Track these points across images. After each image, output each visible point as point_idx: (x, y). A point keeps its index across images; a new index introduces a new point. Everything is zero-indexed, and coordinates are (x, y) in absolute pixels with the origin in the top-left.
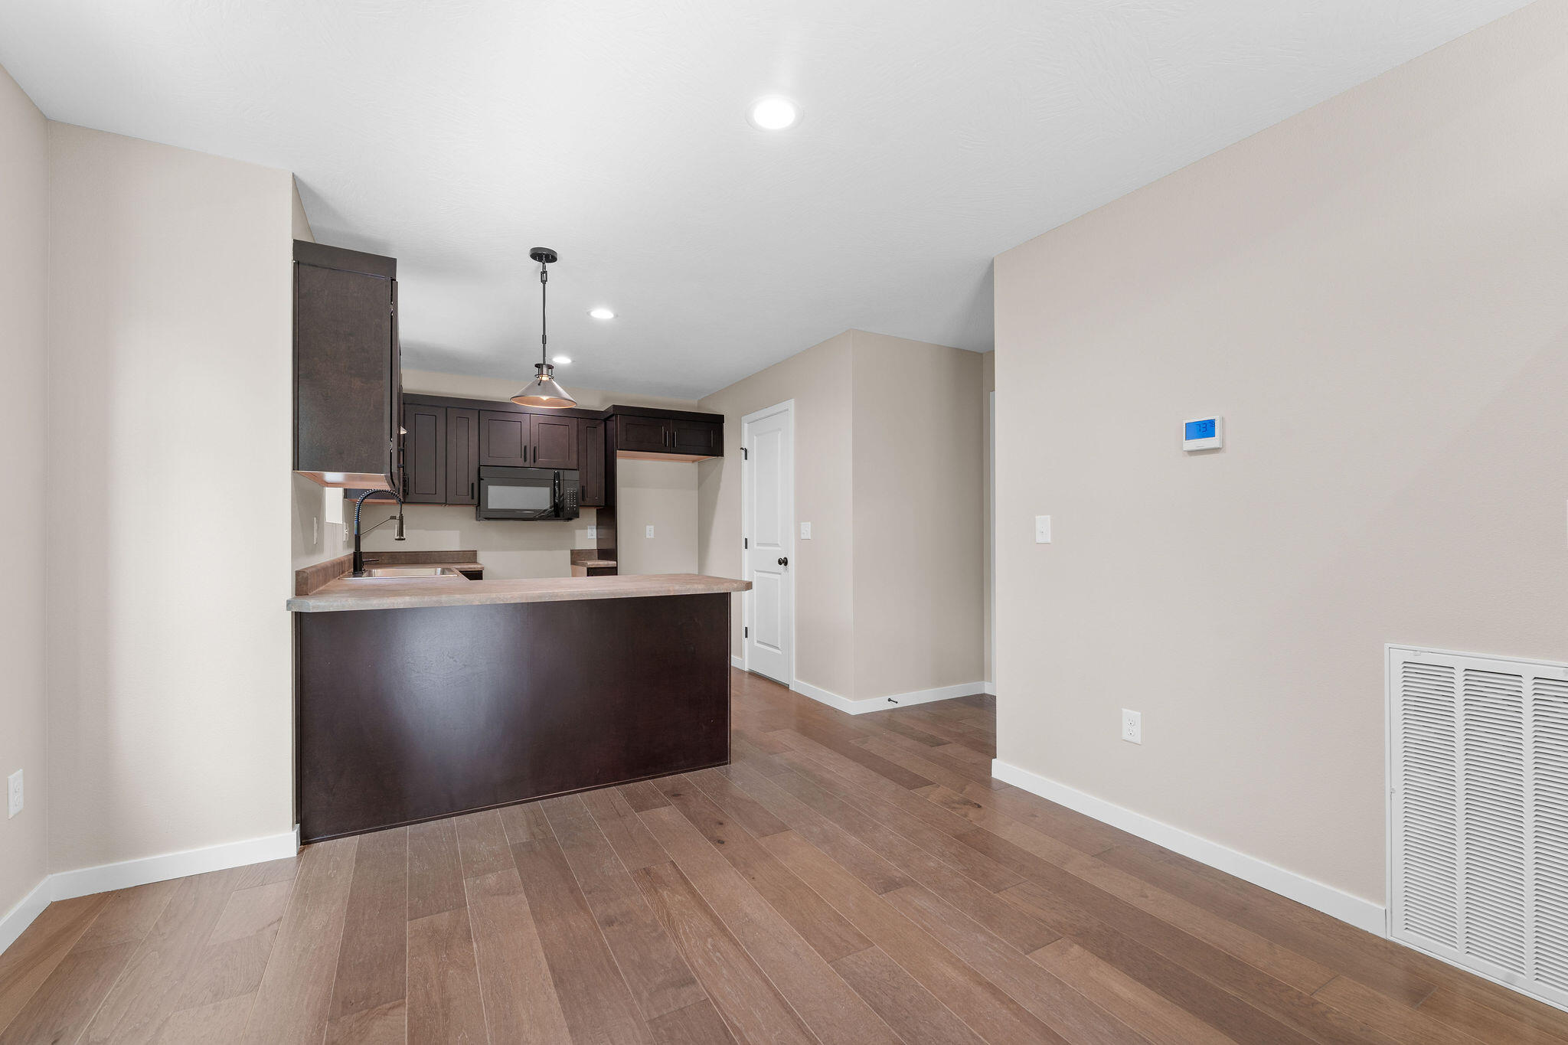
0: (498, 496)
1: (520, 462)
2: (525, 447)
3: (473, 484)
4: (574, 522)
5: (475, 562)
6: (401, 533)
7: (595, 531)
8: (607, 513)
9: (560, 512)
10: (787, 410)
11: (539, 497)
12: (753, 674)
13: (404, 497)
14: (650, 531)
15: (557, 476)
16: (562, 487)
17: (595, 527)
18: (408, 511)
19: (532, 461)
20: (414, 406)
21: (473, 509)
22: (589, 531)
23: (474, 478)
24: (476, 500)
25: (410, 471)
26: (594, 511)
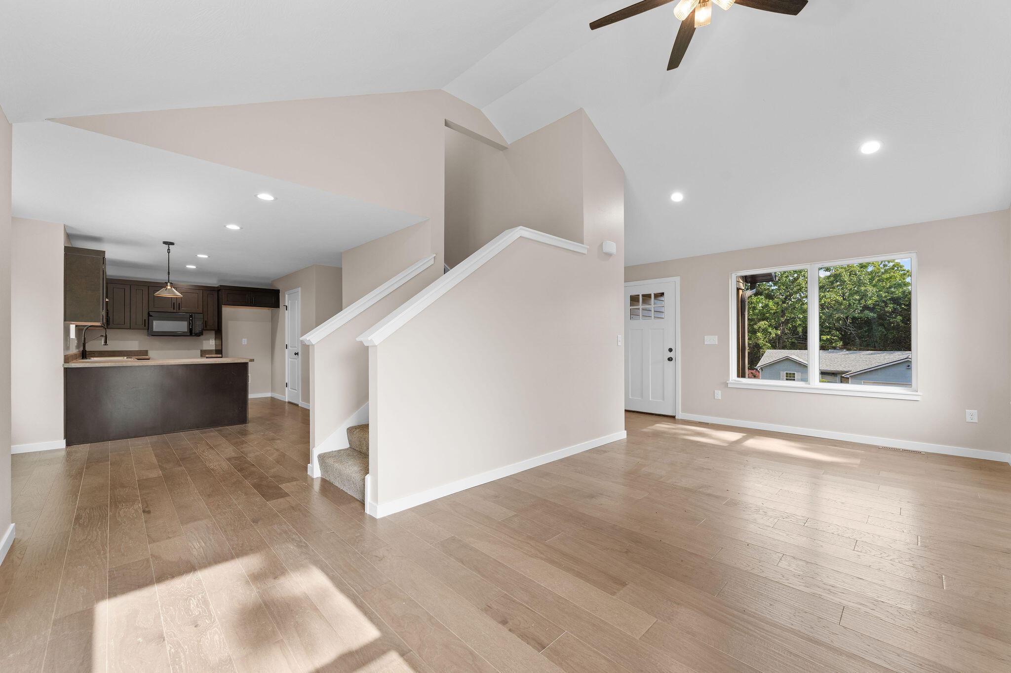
0: (158, 325)
1: (172, 310)
2: (174, 303)
3: (145, 320)
4: (202, 337)
5: (147, 355)
6: (106, 342)
7: (214, 341)
8: (219, 332)
9: (192, 333)
10: (297, 292)
11: (182, 326)
12: (289, 403)
13: (107, 326)
14: (245, 341)
15: (191, 316)
16: (193, 321)
17: (214, 339)
18: (110, 333)
19: (178, 310)
20: (114, 285)
21: (146, 331)
22: (211, 341)
23: (146, 316)
24: (146, 327)
25: (110, 315)
26: (214, 332)
